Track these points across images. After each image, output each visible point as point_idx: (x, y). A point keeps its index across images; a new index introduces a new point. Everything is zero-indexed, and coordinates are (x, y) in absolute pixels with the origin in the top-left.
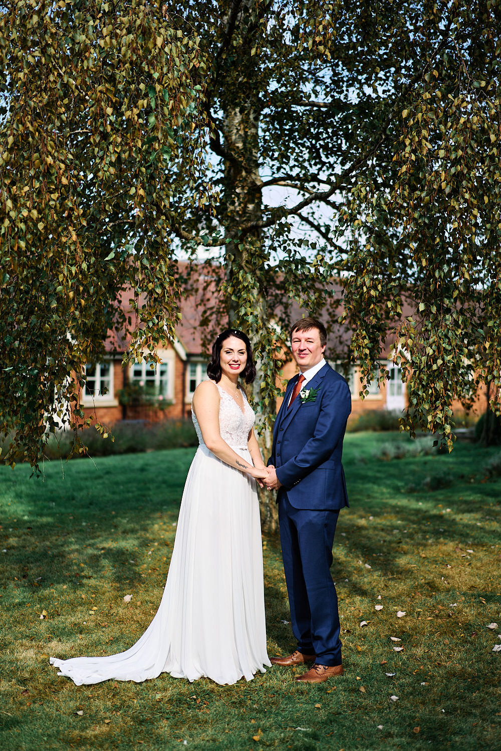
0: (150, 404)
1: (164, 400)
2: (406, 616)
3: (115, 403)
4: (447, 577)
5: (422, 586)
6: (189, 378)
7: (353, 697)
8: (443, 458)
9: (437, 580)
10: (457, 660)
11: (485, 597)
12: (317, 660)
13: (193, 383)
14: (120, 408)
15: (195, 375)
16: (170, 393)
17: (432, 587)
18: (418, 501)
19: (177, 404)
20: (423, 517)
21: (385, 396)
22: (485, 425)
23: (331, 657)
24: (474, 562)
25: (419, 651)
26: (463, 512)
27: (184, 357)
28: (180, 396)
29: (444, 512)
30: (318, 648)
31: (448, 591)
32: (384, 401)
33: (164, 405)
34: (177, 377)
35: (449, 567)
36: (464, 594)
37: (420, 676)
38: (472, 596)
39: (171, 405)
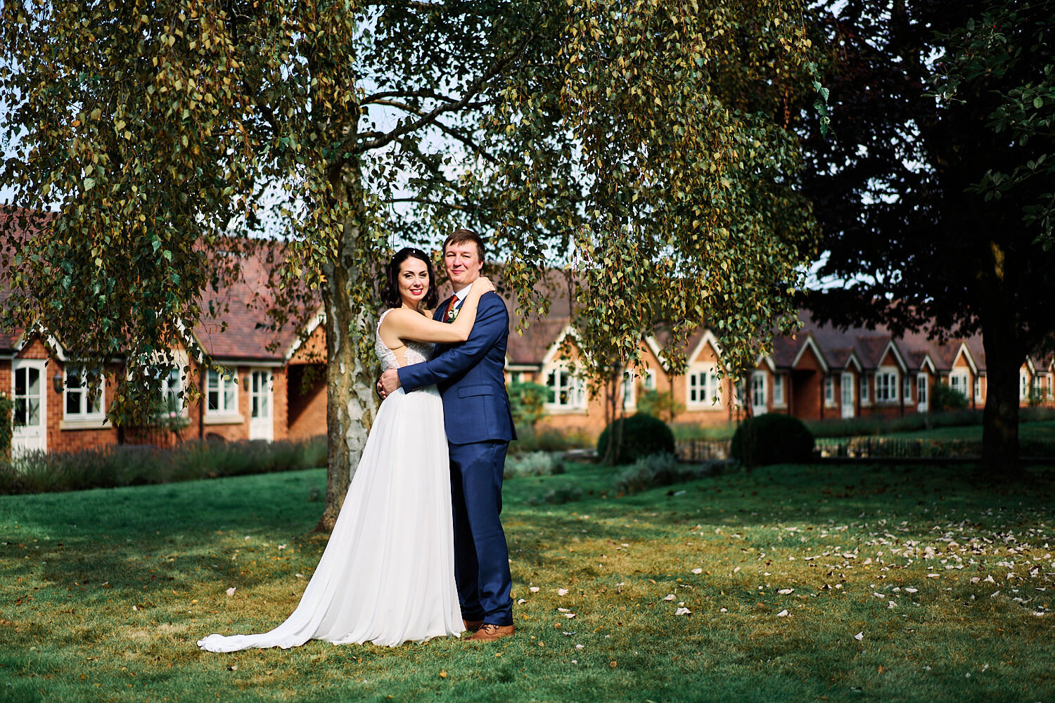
0: (159, 426)
1: (178, 419)
2: (568, 594)
3: (108, 424)
4: (604, 564)
5: (578, 573)
6: (207, 390)
7: (533, 649)
8: (561, 477)
9: (595, 567)
10: (638, 620)
11: (654, 578)
12: (486, 619)
13: (214, 397)
14: (114, 431)
15: (216, 386)
17: (590, 573)
18: (545, 510)
19: (192, 425)
20: (560, 523)
23: (502, 615)
24: (633, 553)
25: (594, 617)
26: (606, 518)
27: (201, 361)
28: (197, 414)
29: (581, 518)
30: (487, 606)
31: (610, 575)
33: (175, 426)
35: (605, 557)
36: (630, 577)
37: (601, 632)
38: (639, 578)
39: (185, 426)
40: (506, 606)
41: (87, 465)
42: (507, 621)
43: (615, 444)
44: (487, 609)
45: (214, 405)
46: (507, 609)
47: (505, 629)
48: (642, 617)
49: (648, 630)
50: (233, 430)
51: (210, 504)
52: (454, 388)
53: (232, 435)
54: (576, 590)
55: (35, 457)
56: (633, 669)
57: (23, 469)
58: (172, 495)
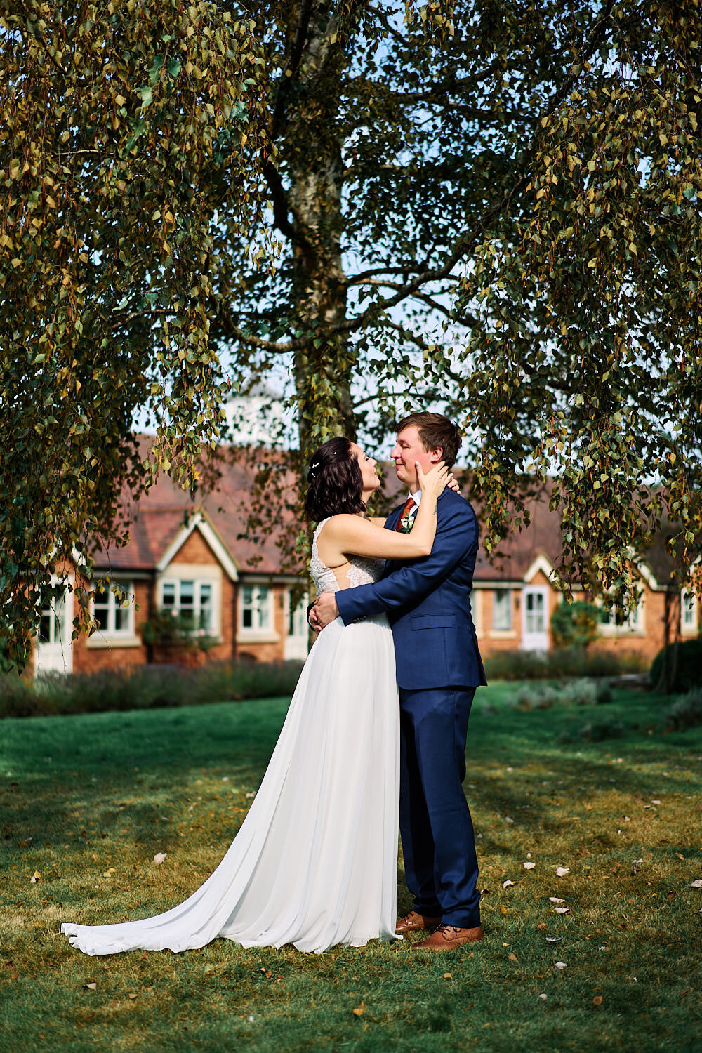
0: (187, 643)
1: (207, 637)
2: (569, 875)
3: (137, 641)
4: (625, 830)
5: (590, 842)
7: (498, 966)
8: (607, 707)
9: (612, 834)
10: (650, 920)
11: (683, 852)
12: (444, 918)
13: (248, 614)
14: (144, 649)
15: (250, 603)
16: (215, 628)
17: (605, 842)
18: (575, 751)
19: (225, 644)
20: (587, 767)
21: (519, 632)
22: (665, 664)
23: (465, 914)
24: (663, 814)
25: (593, 913)
26: (642, 762)
27: (234, 576)
28: (229, 632)
29: (614, 761)
30: (445, 900)
31: (629, 846)
32: (519, 640)
33: (206, 644)
34: (224, 604)
35: (627, 819)
36: (653, 850)
37: (596, 941)
38: (664, 851)
39: (216, 645)
40: (469, 902)
41: (102, 687)
42: (472, 921)
43: (669, 671)
44: (444, 906)
45: (248, 622)
46: (471, 906)
47: (468, 932)
48: (656, 915)
49: (660, 939)
50: (268, 649)
51: (210, 734)
52: (406, 618)
53: (264, 656)
54: (581, 868)
55: (50, 678)
56: (625, 1011)
58: (177, 722)
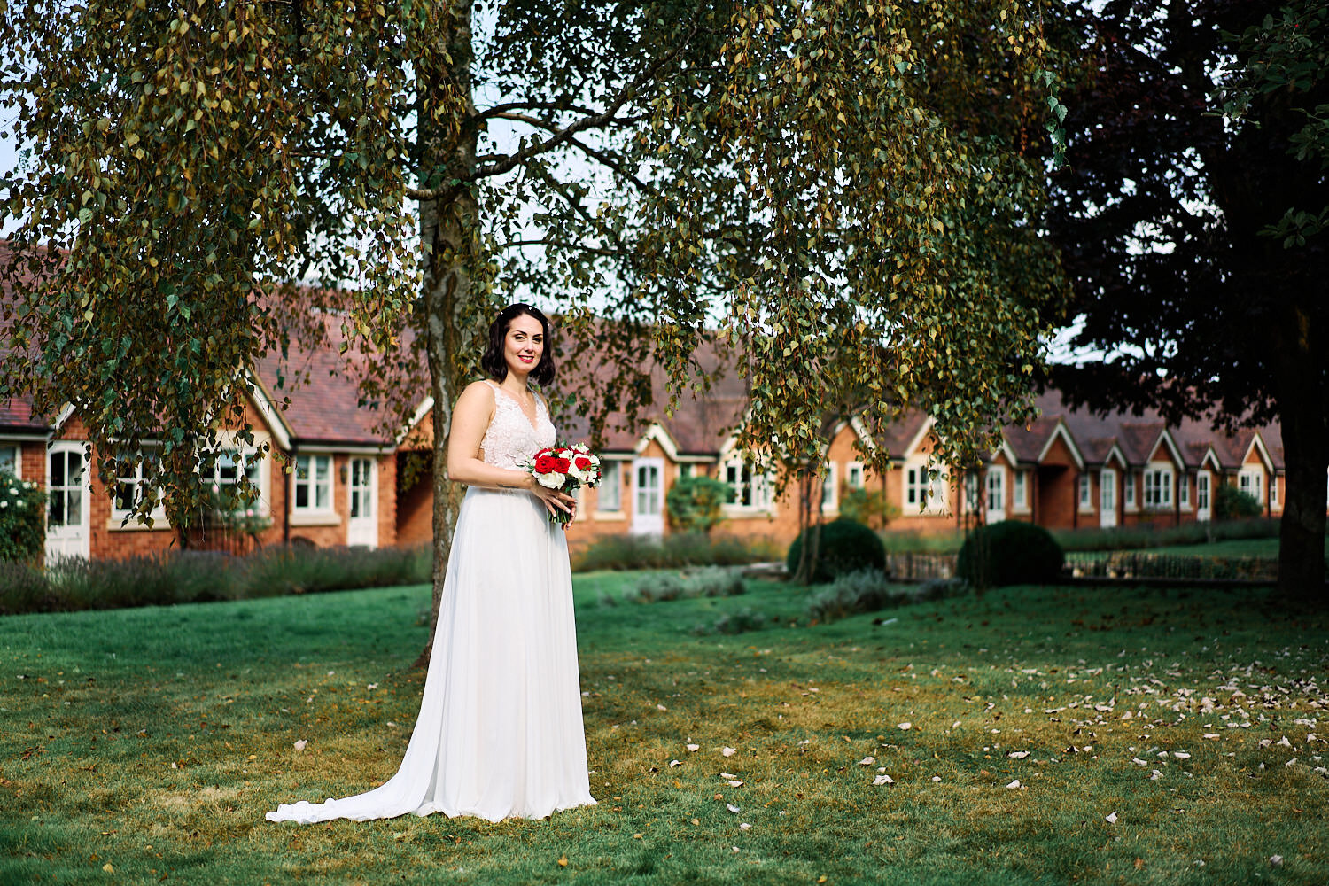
0: (232, 527)
1: (256, 518)
2: (736, 754)
3: (168, 524)
4: (786, 715)
5: (751, 727)
6: (295, 482)
7: (684, 828)
8: (739, 598)
9: (773, 719)
10: (824, 791)
11: (850, 734)
13: (302, 490)
14: (175, 532)
15: (306, 477)
16: (263, 506)
17: (766, 726)
18: (714, 643)
19: (275, 526)
20: (734, 660)
21: (629, 514)
22: (804, 549)
24: (823, 700)
25: (767, 786)
26: (792, 653)
27: (287, 446)
28: (280, 513)
29: (760, 652)
31: (792, 730)
32: (628, 522)
33: (253, 527)
34: (273, 478)
35: (786, 705)
36: (817, 732)
37: (775, 807)
38: (829, 734)
39: (265, 528)
41: (137, 576)
43: (809, 557)
45: (303, 502)
48: (830, 786)
49: (836, 805)
50: (327, 533)
51: (289, 629)
53: (322, 541)
54: (746, 749)
55: (71, 565)
56: (814, 858)
57: (56, 579)
58: (242, 616)
